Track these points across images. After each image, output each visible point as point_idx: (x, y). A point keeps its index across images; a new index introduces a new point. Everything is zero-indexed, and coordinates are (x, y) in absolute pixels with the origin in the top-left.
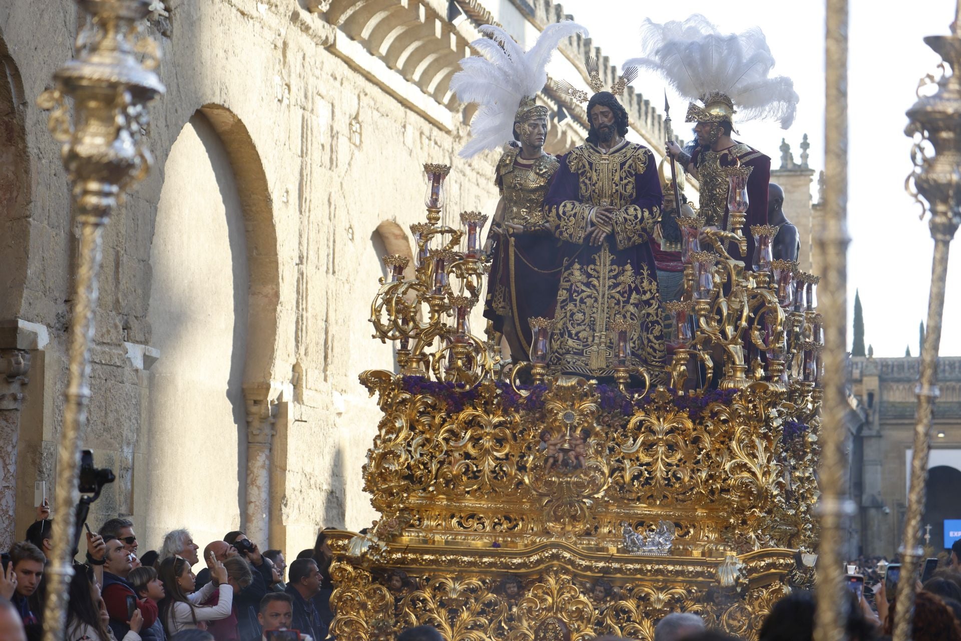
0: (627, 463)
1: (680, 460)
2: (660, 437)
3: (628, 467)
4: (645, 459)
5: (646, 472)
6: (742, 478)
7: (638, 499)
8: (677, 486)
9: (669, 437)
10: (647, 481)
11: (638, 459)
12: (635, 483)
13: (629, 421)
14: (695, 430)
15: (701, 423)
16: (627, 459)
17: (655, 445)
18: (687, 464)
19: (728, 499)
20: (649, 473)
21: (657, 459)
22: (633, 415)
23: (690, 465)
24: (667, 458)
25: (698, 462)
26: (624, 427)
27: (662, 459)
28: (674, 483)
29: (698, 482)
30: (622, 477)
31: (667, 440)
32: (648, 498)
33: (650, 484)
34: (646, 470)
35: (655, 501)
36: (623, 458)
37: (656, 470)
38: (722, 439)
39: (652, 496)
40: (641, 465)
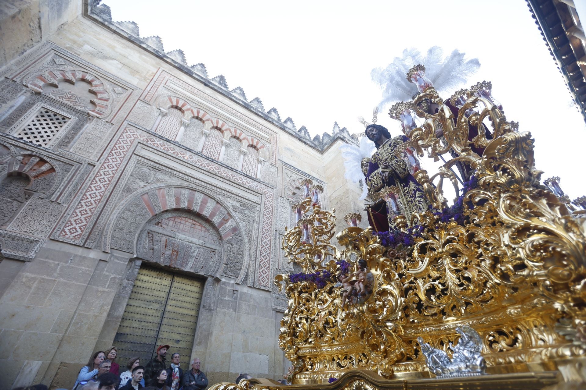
0: (420, 282)
1: (466, 263)
2: (440, 250)
3: (421, 285)
4: (434, 274)
5: (440, 285)
6: (532, 242)
7: (443, 312)
8: (472, 287)
9: (447, 248)
10: (444, 292)
11: (430, 277)
12: (433, 298)
13: (414, 249)
14: (467, 231)
15: (469, 222)
16: (419, 278)
17: (439, 258)
18: (473, 263)
19: (528, 275)
20: (443, 285)
21: (445, 270)
22: (415, 244)
23: (475, 262)
24: (455, 266)
25: (481, 255)
26: (410, 255)
27: (450, 268)
28: (468, 286)
29: (486, 274)
30: (416, 295)
31: (446, 251)
32: (452, 309)
33: (446, 294)
34: (439, 283)
35: (459, 311)
36: (416, 279)
37: (447, 280)
38: (491, 221)
39: (454, 307)
40: (434, 280)
